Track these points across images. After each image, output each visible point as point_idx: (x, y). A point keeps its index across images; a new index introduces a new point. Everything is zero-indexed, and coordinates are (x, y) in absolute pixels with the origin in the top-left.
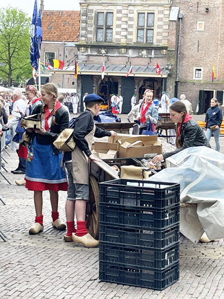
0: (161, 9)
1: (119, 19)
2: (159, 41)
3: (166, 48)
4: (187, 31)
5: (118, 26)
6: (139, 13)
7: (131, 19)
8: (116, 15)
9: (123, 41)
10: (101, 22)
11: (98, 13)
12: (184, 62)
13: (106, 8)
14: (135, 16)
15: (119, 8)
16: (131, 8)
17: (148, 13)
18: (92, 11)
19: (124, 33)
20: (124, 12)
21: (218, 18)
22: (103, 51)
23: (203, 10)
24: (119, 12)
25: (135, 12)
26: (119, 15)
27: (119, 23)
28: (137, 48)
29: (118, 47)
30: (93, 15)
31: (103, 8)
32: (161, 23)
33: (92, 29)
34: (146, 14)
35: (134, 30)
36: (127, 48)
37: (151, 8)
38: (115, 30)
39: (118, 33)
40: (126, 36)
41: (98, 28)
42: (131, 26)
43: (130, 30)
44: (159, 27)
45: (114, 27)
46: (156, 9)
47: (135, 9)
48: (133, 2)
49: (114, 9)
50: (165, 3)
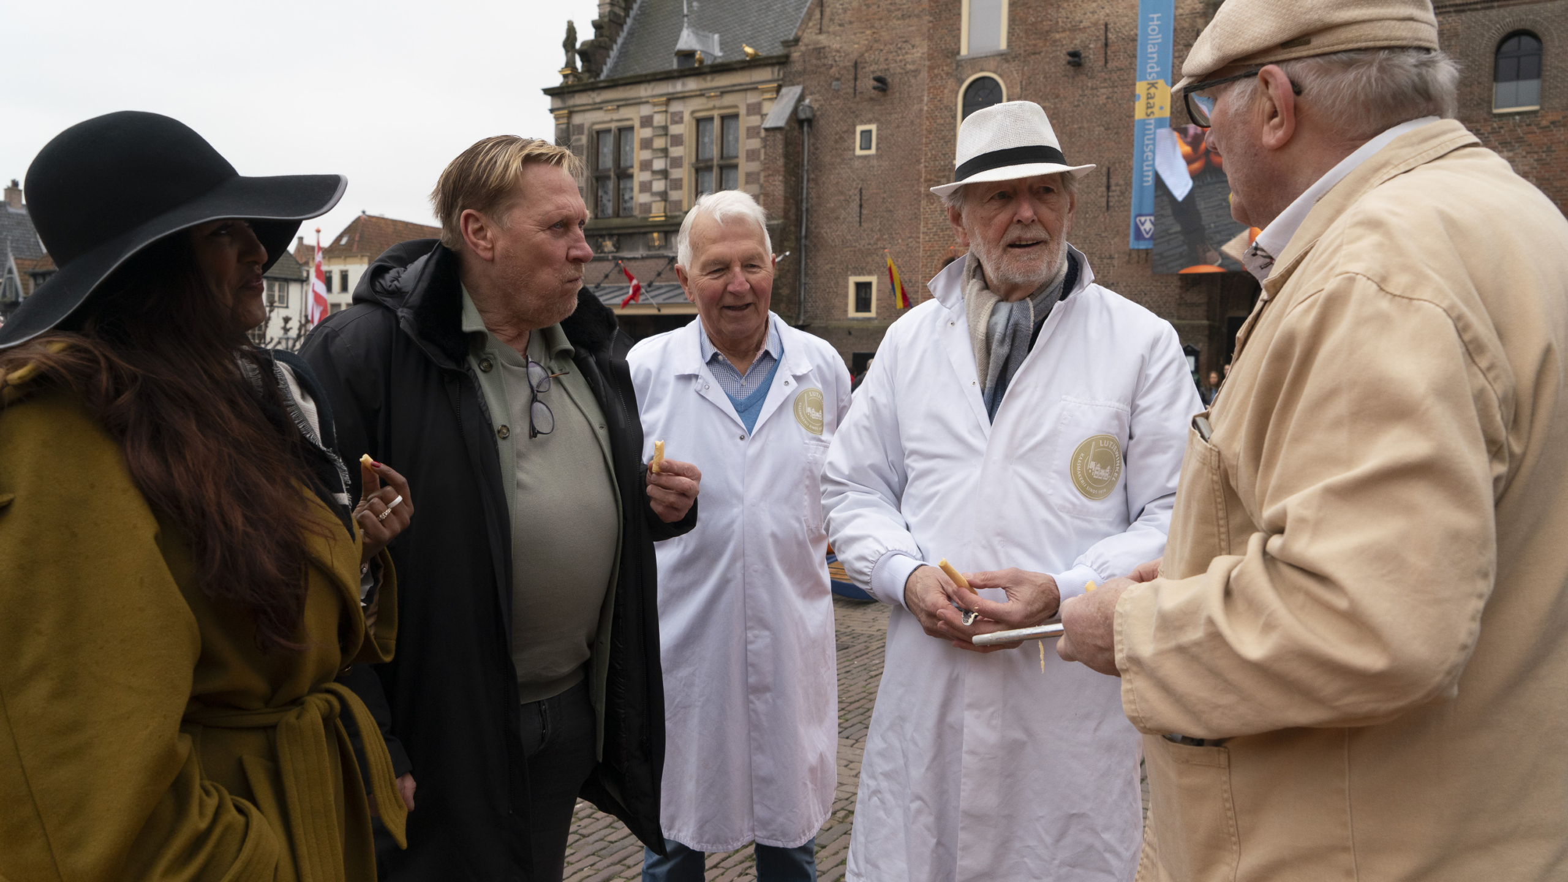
0: (752, 98)
1: (646, 144)
4: (828, 159)
5: (645, 166)
6: (698, 121)
7: (677, 140)
8: (638, 134)
9: (657, 211)
10: (606, 160)
11: (598, 133)
12: (821, 263)
13: (616, 116)
14: (684, 129)
15: (645, 110)
16: (675, 107)
17: (723, 118)
18: (580, 128)
19: (659, 186)
20: (659, 120)
21: (916, 107)
22: (609, 245)
23: (867, 84)
24: (647, 122)
25: (687, 117)
26: (647, 133)
27: (646, 155)
29: (640, 229)
30: (584, 139)
31: (607, 117)
32: (754, 144)
34: (717, 122)
35: (685, 173)
36: (668, 229)
37: (728, 100)
38: (640, 176)
39: (646, 187)
40: (664, 196)
41: (598, 178)
42: (677, 162)
43: (675, 174)
44: (750, 154)
45: (636, 171)
46: (740, 102)
47: (685, 109)
48: (678, 87)
49: (632, 115)
50: (764, 74)
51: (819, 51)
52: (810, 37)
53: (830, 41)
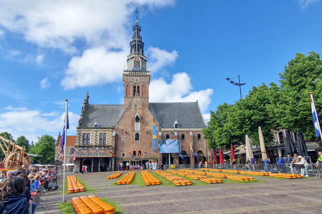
0: (109, 132)
1: (92, 136)
2: (108, 143)
3: (111, 146)
4: (119, 140)
5: (92, 138)
6: (100, 134)
7: (97, 136)
8: (91, 134)
9: (94, 144)
10: (86, 137)
11: (84, 134)
12: (118, 151)
13: (88, 132)
14: (98, 134)
16: (97, 132)
17: (104, 134)
19: (95, 141)
20: (95, 133)
22: (86, 148)
23: (124, 132)
26: (93, 134)
28: (100, 147)
29: (91, 147)
30: (82, 134)
31: (86, 132)
32: (109, 137)
33: (81, 140)
35: (98, 140)
36: (96, 146)
37: (105, 132)
39: (92, 141)
41: (84, 139)
42: (97, 138)
44: (108, 138)
45: (90, 139)
46: (107, 132)
47: (99, 132)
48: (98, 129)
49: (91, 132)
50: (111, 129)
51: (118, 128)
52: (117, 126)
53: (119, 127)
